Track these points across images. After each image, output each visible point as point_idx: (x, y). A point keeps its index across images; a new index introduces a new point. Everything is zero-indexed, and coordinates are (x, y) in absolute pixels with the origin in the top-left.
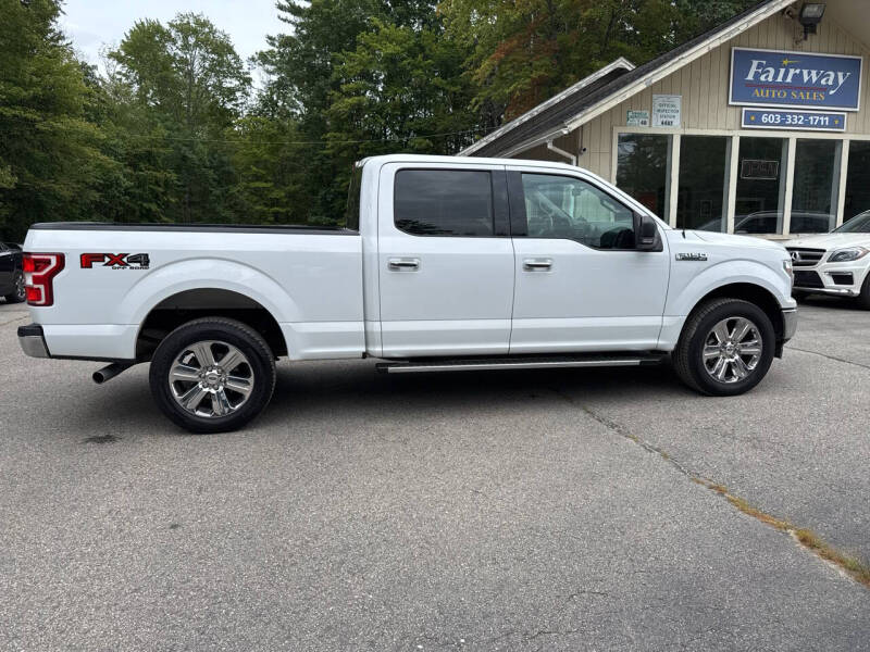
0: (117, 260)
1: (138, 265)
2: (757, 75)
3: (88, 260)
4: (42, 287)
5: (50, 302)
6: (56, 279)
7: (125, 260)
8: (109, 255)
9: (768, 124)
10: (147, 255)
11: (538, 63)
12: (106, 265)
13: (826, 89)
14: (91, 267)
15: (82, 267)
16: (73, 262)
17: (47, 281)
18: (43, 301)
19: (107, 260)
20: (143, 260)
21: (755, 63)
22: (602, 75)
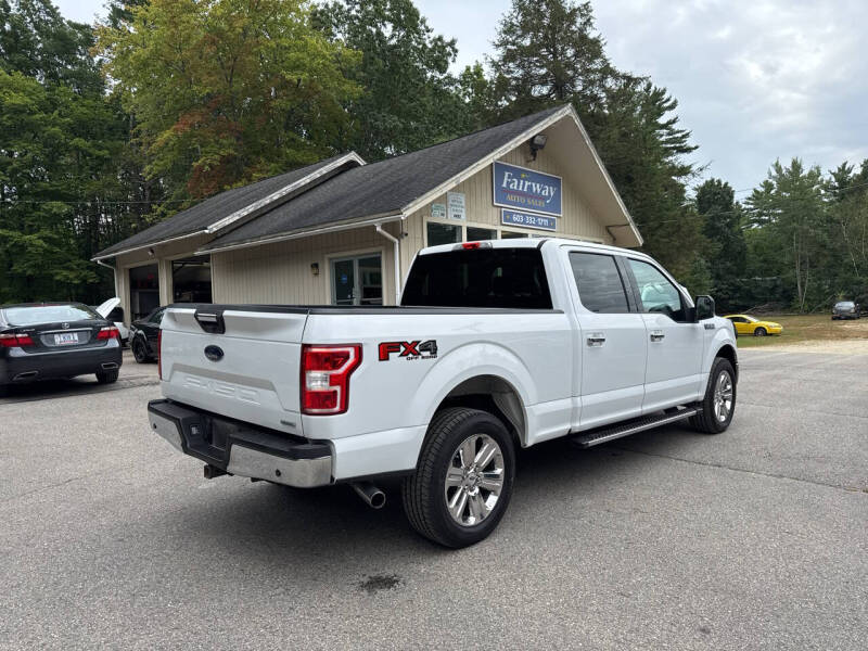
0: (411, 349)
1: (427, 353)
2: (508, 184)
3: (386, 350)
4: (338, 388)
5: (344, 409)
6: (354, 377)
7: (417, 348)
8: (404, 344)
9: (516, 222)
10: (434, 341)
11: (225, 142)
12: (401, 355)
13: (544, 198)
14: (388, 359)
15: (380, 360)
16: (370, 354)
17: (344, 381)
18: (337, 408)
19: (402, 349)
20: (431, 347)
21: (507, 174)
22: (339, 165)
